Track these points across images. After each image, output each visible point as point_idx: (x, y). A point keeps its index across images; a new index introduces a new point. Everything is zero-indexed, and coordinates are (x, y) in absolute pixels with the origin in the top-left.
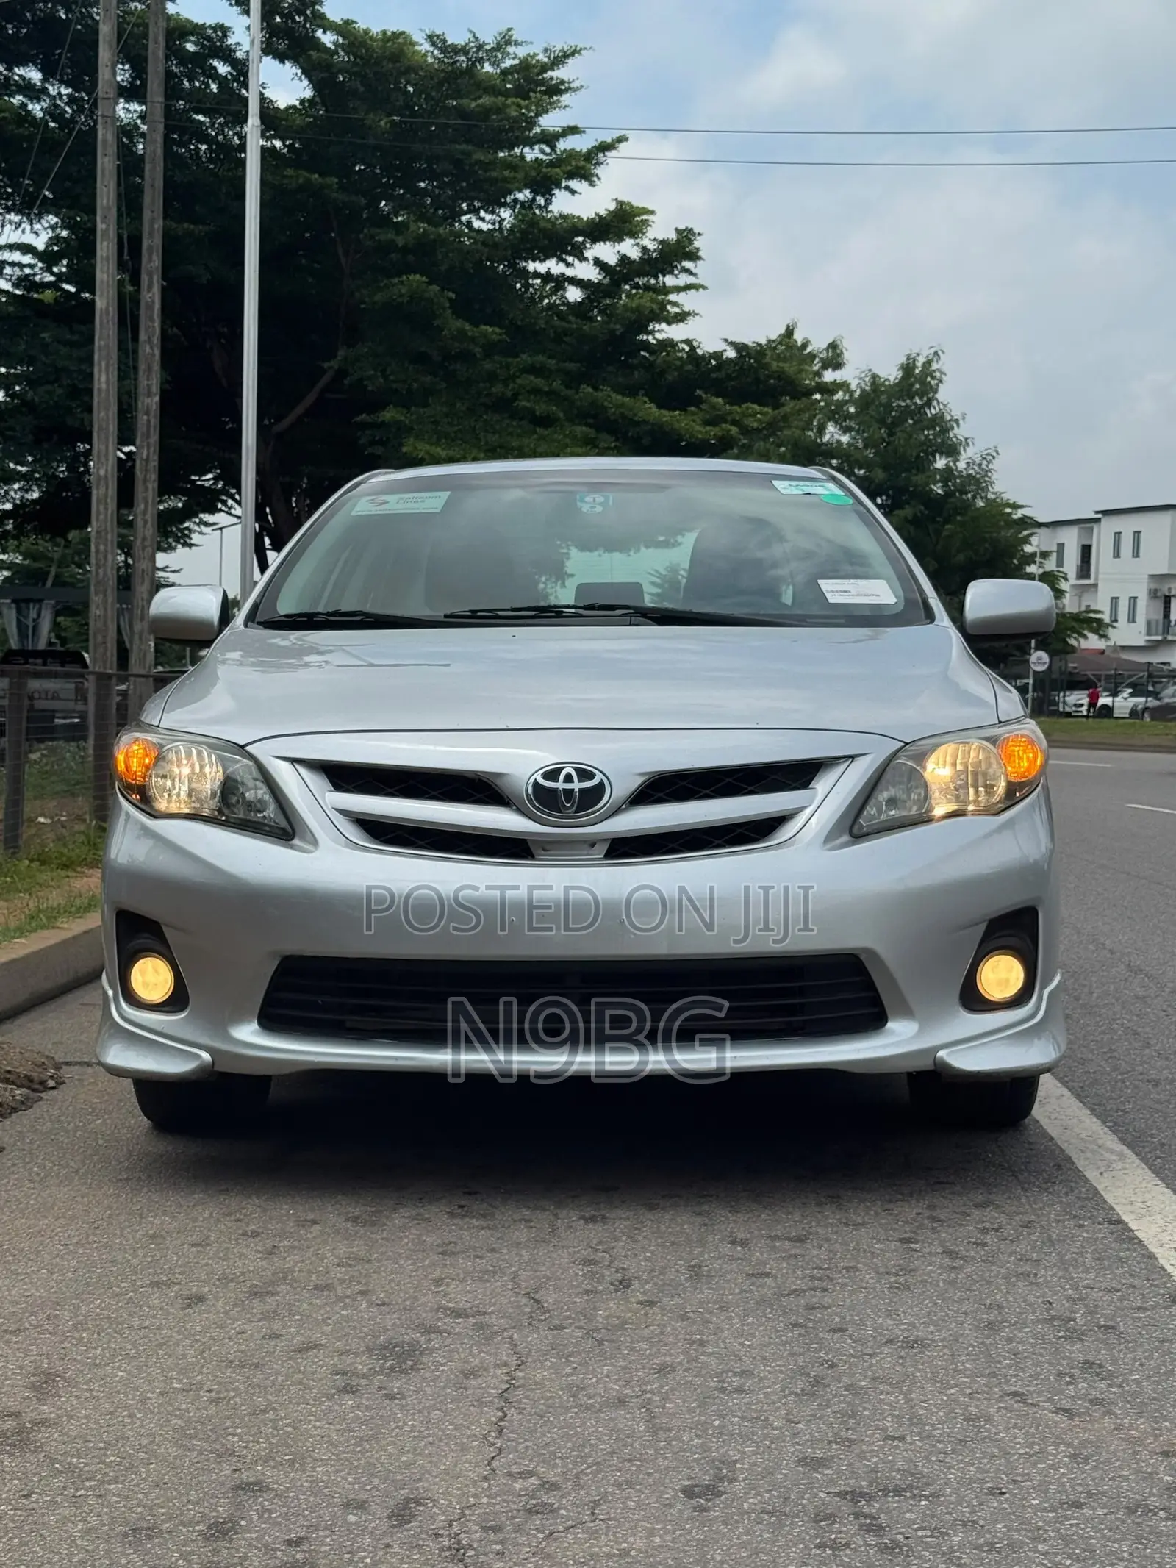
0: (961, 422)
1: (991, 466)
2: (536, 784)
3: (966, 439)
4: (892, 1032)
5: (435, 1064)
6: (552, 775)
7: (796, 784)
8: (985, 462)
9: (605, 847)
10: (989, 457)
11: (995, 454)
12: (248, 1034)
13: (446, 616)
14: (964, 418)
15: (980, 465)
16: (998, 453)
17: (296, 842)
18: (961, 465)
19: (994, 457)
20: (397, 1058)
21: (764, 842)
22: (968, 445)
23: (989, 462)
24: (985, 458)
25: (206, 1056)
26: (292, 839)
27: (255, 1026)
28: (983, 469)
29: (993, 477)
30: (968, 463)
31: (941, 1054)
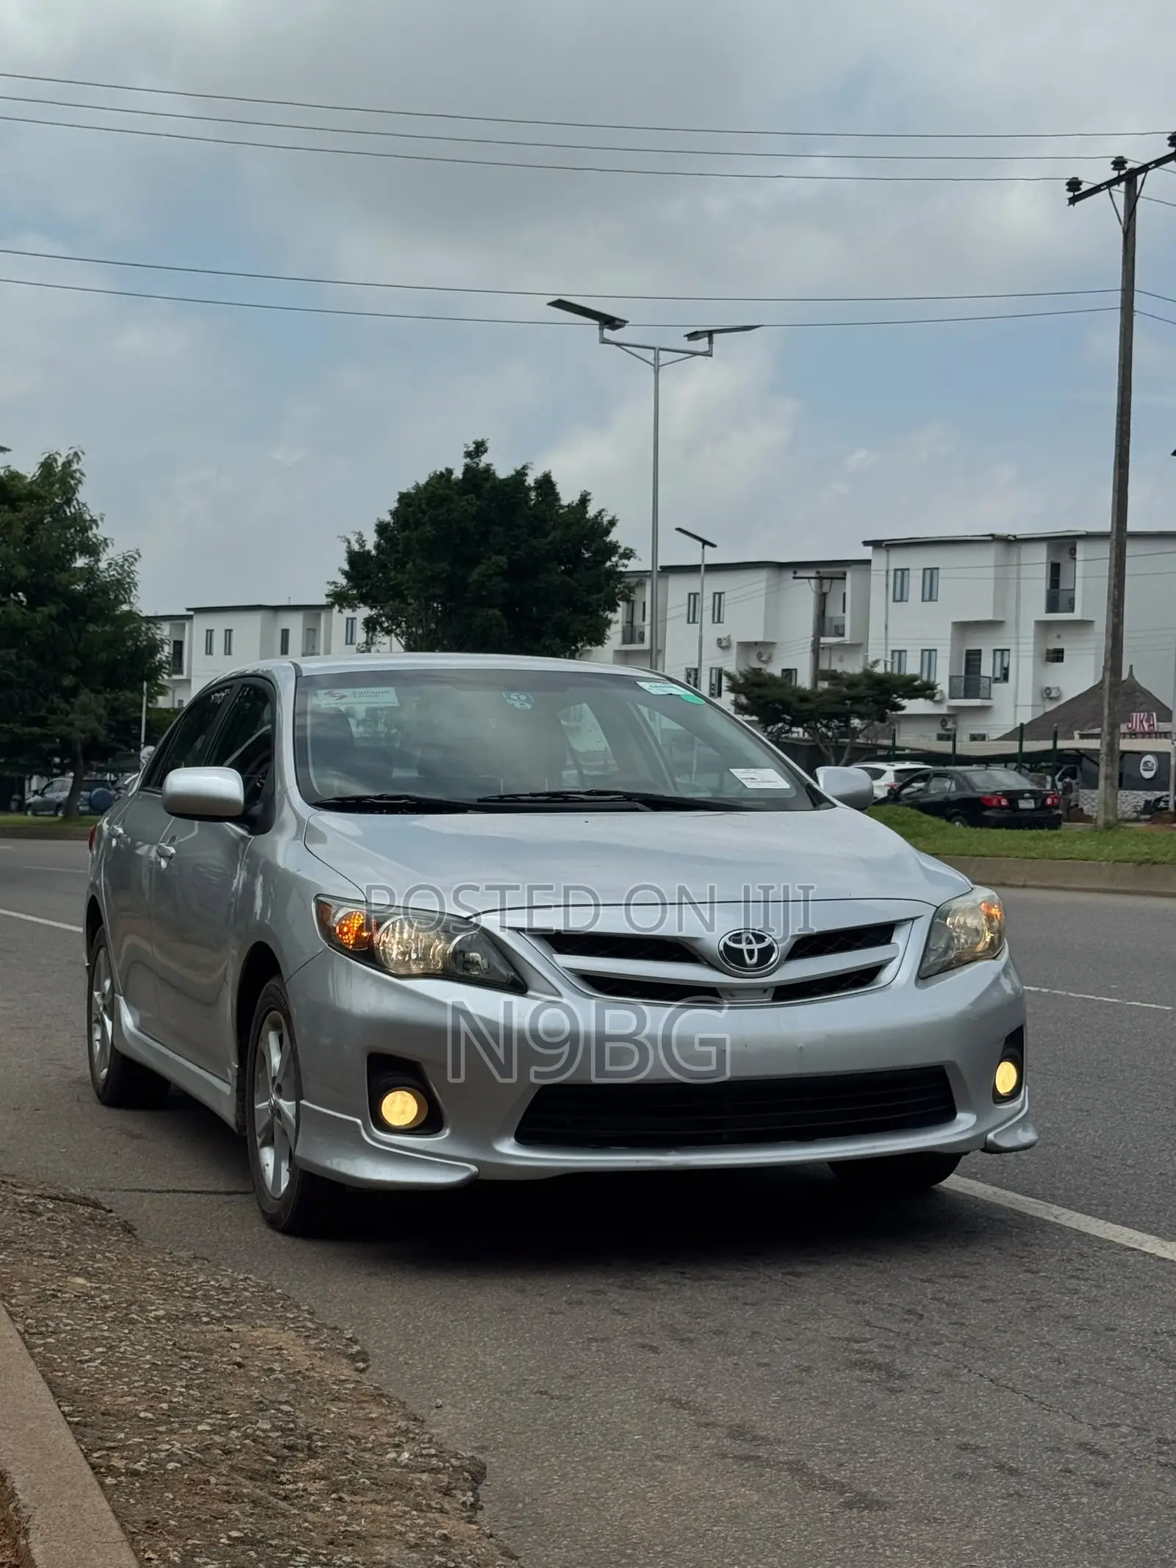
0: (100, 522)
1: (132, 568)
2: (726, 945)
3: (106, 539)
4: (960, 1122)
5: (670, 1164)
6: (737, 938)
7: (882, 941)
8: (127, 564)
9: (771, 993)
10: (131, 559)
11: (136, 556)
12: (509, 1150)
13: (479, 800)
14: (102, 519)
15: (122, 566)
16: (140, 556)
17: (530, 993)
18: (103, 565)
19: (136, 559)
20: (638, 1161)
21: (870, 986)
22: (107, 545)
23: (132, 564)
24: (126, 560)
25: (474, 1169)
26: (526, 991)
27: (513, 1140)
28: (125, 571)
29: (136, 579)
30: (110, 564)
31: (990, 1136)
